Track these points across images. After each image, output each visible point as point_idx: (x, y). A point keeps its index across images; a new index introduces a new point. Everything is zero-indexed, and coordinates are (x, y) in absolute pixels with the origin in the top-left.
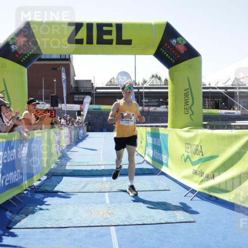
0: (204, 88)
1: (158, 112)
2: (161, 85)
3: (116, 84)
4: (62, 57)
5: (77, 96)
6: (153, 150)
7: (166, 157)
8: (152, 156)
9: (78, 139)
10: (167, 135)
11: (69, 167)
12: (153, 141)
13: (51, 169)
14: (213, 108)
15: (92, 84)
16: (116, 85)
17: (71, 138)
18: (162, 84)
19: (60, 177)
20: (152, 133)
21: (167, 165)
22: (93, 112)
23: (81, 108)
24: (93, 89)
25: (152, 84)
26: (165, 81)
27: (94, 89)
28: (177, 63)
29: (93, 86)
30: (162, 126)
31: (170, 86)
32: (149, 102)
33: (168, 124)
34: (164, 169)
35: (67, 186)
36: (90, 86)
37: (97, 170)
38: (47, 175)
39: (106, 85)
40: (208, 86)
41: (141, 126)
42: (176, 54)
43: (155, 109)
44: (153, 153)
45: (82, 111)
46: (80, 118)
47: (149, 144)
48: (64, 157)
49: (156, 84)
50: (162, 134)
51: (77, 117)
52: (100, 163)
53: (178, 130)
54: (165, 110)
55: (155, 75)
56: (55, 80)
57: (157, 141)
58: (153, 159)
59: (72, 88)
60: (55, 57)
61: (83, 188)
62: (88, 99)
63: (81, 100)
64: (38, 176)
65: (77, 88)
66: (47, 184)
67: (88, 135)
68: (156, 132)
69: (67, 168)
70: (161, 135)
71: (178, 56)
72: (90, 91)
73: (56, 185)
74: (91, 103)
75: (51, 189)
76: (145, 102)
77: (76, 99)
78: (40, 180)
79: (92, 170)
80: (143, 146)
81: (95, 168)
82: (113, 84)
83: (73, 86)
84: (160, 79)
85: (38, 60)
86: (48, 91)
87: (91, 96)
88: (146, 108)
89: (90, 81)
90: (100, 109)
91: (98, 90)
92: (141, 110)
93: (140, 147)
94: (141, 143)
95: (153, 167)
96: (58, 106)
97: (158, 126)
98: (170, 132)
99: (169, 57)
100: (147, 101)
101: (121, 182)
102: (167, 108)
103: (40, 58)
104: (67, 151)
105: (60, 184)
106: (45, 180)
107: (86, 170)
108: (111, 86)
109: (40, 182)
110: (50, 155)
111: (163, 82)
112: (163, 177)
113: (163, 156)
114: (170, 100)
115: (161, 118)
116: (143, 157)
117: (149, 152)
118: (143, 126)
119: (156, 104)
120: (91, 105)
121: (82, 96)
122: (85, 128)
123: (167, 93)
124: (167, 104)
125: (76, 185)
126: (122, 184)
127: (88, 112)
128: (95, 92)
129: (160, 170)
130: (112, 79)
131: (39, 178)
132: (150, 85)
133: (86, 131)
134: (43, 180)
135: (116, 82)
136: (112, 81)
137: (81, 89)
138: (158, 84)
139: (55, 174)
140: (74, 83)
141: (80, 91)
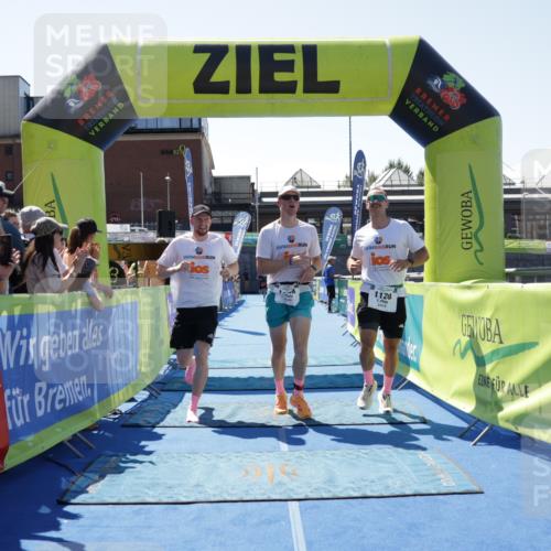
0: (507, 191)
2: (408, 186)
3: (305, 184)
4: (184, 126)
5: (219, 213)
7: (415, 347)
9: (221, 310)
10: (421, 298)
13: (159, 376)
15: (253, 184)
16: (308, 187)
18: (412, 183)
19: (178, 394)
24: (253, 195)
25: (389, 183)
26: (418, 176)
27: (257, 196)
28: (443, 132)
29: (254, 190)
31: (428, 187)
33: (425, 275)
34: (412, 376)
36: (247, 189)
38: (148, 388)
40: (518, 186)
42: (442, 112)
49: (398, 183)
50: (409, 295)
55: (396, 162)
56: (168, 178)
59: (206, 194)
60: (167, 124)
61: (230, 416)
63: (226, 221)
64: (127, 391)
65: (217, 195)
66: (147, 408)
67: (243, 302)
71: (447, 117)
72: (247, 202)
73: (169, 412)
74: (250, 229)
78: (132, 400)
79: (250, 378)
81: (256, 374)
82: (300, 184)
83: (210, 191)
84: (407, 171)
85: (127, 133)
86: (152, 202)
87: (251, 213)
89: (248, 178)
91: (265, 200)
98: (428, 290)
99: (425, 120)
103: (133, 129)
105: (177, 409)
106: (145, 401)
107: (237, 379)
109: (134, 404)
110: (157, 343)
111: (415, 178)
112: (411, 393)
114: (427, 219)
120: (249, 234)
121: (230, 213)
122: (237, 285)
123: (421, 203)
127: (243, 248)
128: (257, 204)
129: (405, 379)
130: (297, 173)
131: (130, 397)
132: (384, 186)
133: (238, 291)
134: (139, 400)
135: (306, 179)
136: (298, 177)
137: (227, 196)
138: (404, 183)
139: (167, 387)
140: (211, 183)
141: (225, 202)
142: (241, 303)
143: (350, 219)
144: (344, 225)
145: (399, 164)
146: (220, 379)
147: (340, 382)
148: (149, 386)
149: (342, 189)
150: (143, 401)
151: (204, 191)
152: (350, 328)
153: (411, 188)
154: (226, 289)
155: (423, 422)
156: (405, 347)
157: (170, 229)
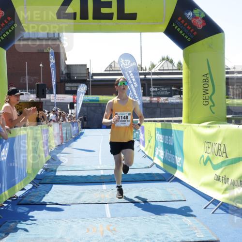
0: (227, 73)
1: (169, 104)
2: (173, 70)
3: (117, 69)
5: (69, 85)
6: (164, 150)
7: (180, 159)
8: (163, 158)
9: (71, 138)
10: (182, 132)
11: (60, 173)
12: (164, 139)
13: (38, 175)
14: (239, 98)
15: (88, 69)
16: (118, 71)
17: (62, 137)
18: (174, 68)
19: (49, 185)
20: (162, 129)
21: (182, 170)
22: (89, 104)
23: (74, 99)
24: (88, 75)
25: (162, 68)
26: (177, 65)
27: (90, 76)
28: (193, 41)
29: (88, 72)
30: (175, 121)
31: (184, 71)
32: (158, 91)
33: (183, 118)
34: (178, 174)
35: (58, 196)
36: (85, 72)
37: (95, 176)
38: (32, 182)
39: (105, 71)
40: (232, 70)
41: (149, 121)
42: (192, 30)
43: (166, 100)
44: (165, 154)
45: (76, 103)
46: (73, 111)
47: (159, 144)
48: (54, 160)
49: (167, 68)
50: (175, 130)
51: (70, 111)
52: (99, 168)
53: (195, 126)
54: (179, 101)
55: (166, 57)
56: (41, 65)
57: (169, 139)
58: (165, 161)
59: (62, 74)
62: (82, 88)
63: (73, 89)
64: (21, 184)
65: (68, 75)
66: (33, 194)
67: (83, 133)
68: (168, 128)
69: (58, 174)
70: (173, 132)
71: (195, 33)
72: (85, 78)
73: (44, 196)
74: (87, 93)
75: (38, 200)
76: (154, 91)
77: (67, 89)
78: (23, 189)
79: (88, 176)
80: (152, 145)
81: (92, 173)
82: (114, 69)
83: (64, 72)
84: (171, 62)
86: (33, 79)
87: (87, 85)
88: (155, 99)
89: (85, 65)
90: (98, 101)
91: (94, 77)
92: (149, 101)
93: (148, 146)
94: (149, 141)
96: (45, 97)
97: (171, 121)
98: (185, 128)
99: (183, 34)
100: (156, 89)
102: (181, 98)
104: (58, 153)
105: (49, 194)
106: (30, 190)
107: (81, 176)
109: (24, 191)
111: (176, 66)
112: (177, 184)
113: (177, 157)
114: (184, 89)
115: (173, 111)
116: (152, 160)
117: (159, 153)
118: (151, 121)
119: (167, 93)
120: (86, 96)
121: (76, 85)
122: (80, 124)
123: (181, 80)
124: (181, 93)
125: (69, 194)
127: (83, 104)
128: (91, 80)
129: (174, 176)
130: (112, 63)
131: (23, 188)
132: (159, 70)
133: (80, 127)
134: (27, 189)
135: (117, 66)
136: (113, 65)
137: (74, 75)
138: (170, 68)
139: (42, 182)
140: (65, 68)
141: (73, 79)
142: (82, 134)
146: (72, 176)
147: (138, 178)
148: (32, 181)
150: (29, 190)
151: (61, 73)
152: (142, 147)
153: (174, 71)
154: (74, 126)
155: (184, 200)
156: (175, 159)
157: (43, 94)
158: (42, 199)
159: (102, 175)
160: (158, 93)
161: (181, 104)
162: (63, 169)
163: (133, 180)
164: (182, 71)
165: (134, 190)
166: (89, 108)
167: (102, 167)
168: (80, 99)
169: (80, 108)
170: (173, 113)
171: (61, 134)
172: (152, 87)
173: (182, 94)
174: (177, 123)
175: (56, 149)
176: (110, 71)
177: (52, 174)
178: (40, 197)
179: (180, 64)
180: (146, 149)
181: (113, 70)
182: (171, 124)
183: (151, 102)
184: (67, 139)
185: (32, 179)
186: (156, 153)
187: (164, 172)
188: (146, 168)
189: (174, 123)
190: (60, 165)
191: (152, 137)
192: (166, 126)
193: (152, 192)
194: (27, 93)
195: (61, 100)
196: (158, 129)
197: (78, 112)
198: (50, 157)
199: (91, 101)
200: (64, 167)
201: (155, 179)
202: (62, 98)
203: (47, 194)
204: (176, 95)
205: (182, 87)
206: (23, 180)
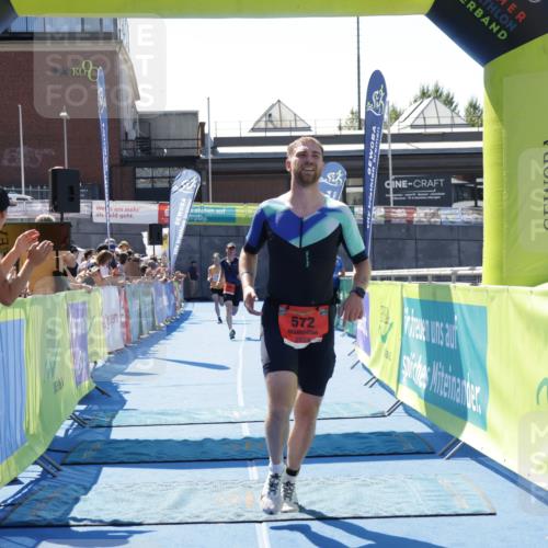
1: (442, 226)
2: (452, 126)
3: (286, 124)
4: (88, 28)
5: (148, 172)
6: (430, 364)
7: (477, 389)
8: (423, 386)
9: (154, 328)
10: (483, 311)
11: (123, 431)
12: (428, 333)
13: (56, 439)
15: (202, 125)
16: (291, 129)
17: (126, 325)
18: (458, 121)
19: (92, 469)
20: (422, 302)
21: (482, 422)
22: (205, 227)
23: (161, 214)
24: (203, 143)
25: (421, 122)
26: (467, 111)
27: (209, 145)
28: (516, 40)
29: (203, 135)
30: (461, 278)
31: (488, 129)
32: (411, 188)
33: (484, 270)
34: (470, 435)
35: (117, 500)
36: (193, 133)
37: (225, 441)
38: (41, 461)
39: (253, 130)
41: (383, 278)
42: (513, 6)
43: (434, 215)
44: (430, 374)
45: (167, 225)
46: (159, 250)
47: (413, 345)
48: (104, 396)
49: (435, 122)
50: (460, 305)
51: (149, 250)
52: (236, 416)
53: (520, 293)
54: (471, 217)
55: (431, 88)
56: (64, 114)
57: (445, 330)
58: (431, 397)
59: (127, 140)
61: (177, 505)
63: (160, 184)
64: (9, 468)
65: (145, 142)
66: (41, 495)
67: (191, 312)
68: (440, 299)
69: (116, 434)
70: (457, 310)
71: (521, 16)
72: (193, 153)
73: (77, 500)
74: (199, 197)
75: (58, 514)
76: (396, 191)
77: (142, 184)
78: (15, 481)
79: (207, 440)
80: (391, 350)
81: (217, 433)
82: (278, 125)
83: (133, 135)
84: (449, 102)
86: (38, 154)
87: (200, 173)
88: (400, 213)
89: (195, 114)
90: (233, 219)
91: (221, 150)
92: (382, 220)
93: (380, 349)
94: (384, 338)
95: (431, 426)
96: (77, 210)
97: (447, 278)
98: (492, 299)
99: (486, 20)
100: (403, 184)
101: (314, 485)
102: (478, 209)
103: (6, 32)
104: (115, 375)
105: (89, 495)
106: (36, 482)
107: (185, 443)
108: (269, 134)
109: (18, 487)
110: (53, 386)
111: (462, 113)
112: (467, 464)
113: (468, 385)
114: (489, 181)
115: (454, 247)
116: (392, 393)
117: (414, 372)
118: (388, 278)
119: (437, 196)
120: (198, 205)
121: (167, 172)
122: (179, 288)
123: (478, 154)
124: (477, 195)
125: (150, 495)
126: (317, 490)
127: (188, 228)
128: (210, 157)
129: (458, 441)
130: (273, 106)
131: (13, 478)
132: (412, 126)
133: (180, 296)
134: (26, 481)
135: (288, 117)
136: (275, 113)
137: (161, 144)
138: (443, 122)
139: (71, 458)
140: (135, 123)
141: (158, 153)
142: (186, 316)
143: (360, 181)
144: (348, 190)
145: (437, 91)
146: (158, 442)
147: (352, 446)
148: (42, 458)
149: (345, 132)
150: (32, 482)
151: (123, 137)
152: (362, 355)
153: (455, 130)
154: (161, 295)
155: (489, 512)
156: (463, 389)
157: (72, 199)
158: (71, 509)
159: (246, 438)
160: (409, 196)
161: (479, 227)
162: (133, 422)
163: (338, 453)
164: (481, 129)
165: (341, 483)
166: (206, 241)
167: (244, 413)
168: (180, 214)
169: (179, 242)
170: (455, 252)
171: (124, 319)
172: (391, 177)
173: (482, 199)
174: (467, 285)
175: (109, 360)
176: (266, 130)
177: (98, 435)
178: (66, 503)
179: (474, 107)
180: (375, 361)
181: (275, 129)
182: (448, 287)
183: (388, 221)
184: (141, 332)
185: (41, 450)
186: (403, 372)
187: (428, 430)
188: (374, 416)
189: (459, 284)
190: (121, 409)
191: (391, 325)
192: (434, 294)
193: (395, 486)
194: (23, 196)
195: (122, 216)
196: (409, 300)
197: (175, 251)
198: (95, 385)
199: (211, 218)
200: (134, 413)
201: (404, 449)
202: (126, 210)
203: (86, 494)
204: (463, 199)
205: (481, 176)
206: (16, 453)
